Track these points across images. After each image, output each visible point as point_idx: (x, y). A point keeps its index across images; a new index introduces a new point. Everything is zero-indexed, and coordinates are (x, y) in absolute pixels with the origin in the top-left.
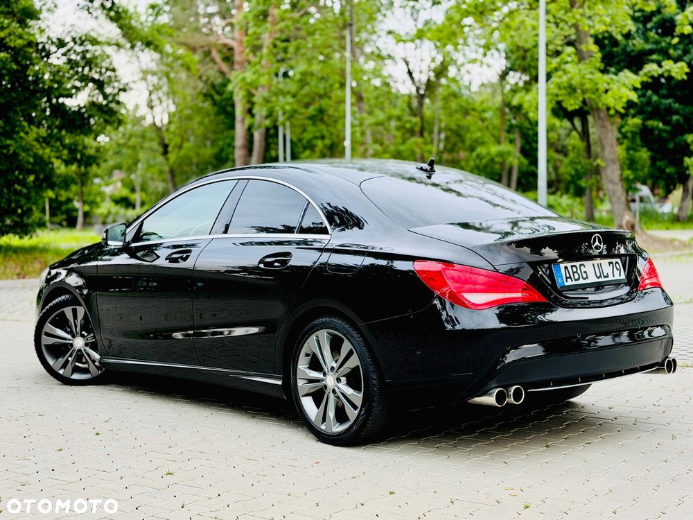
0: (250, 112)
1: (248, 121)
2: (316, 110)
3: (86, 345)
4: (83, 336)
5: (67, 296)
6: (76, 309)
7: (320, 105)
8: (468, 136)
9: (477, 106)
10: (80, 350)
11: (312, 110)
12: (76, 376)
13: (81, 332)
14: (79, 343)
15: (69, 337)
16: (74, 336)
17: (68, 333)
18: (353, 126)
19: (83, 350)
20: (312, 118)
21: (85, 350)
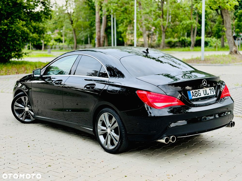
0: (101, 9)
1: (100, 13)
2: (124, 9)
3: (29, 110)
4: (28, 107)
5: (22, 93)
6: (25, 97)
7: (125, 7)
8: (179, 16)
9: (183, 6)
10: (27, 111)
11: (122, 9)
12: (26, 120)
13: (27, 105)
14: (27, 109)
15: (23, 107)
16: (25, 107)
17: (23, 105)
18: (137, 14)
19: (28, 111)
20: (123, 12)
21: (29, 111)
